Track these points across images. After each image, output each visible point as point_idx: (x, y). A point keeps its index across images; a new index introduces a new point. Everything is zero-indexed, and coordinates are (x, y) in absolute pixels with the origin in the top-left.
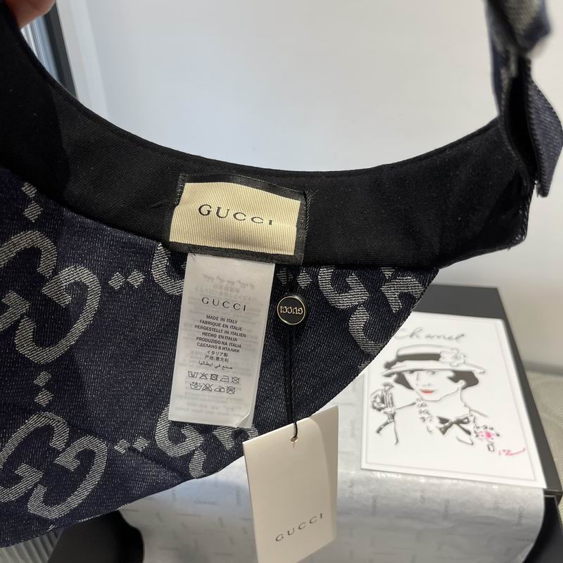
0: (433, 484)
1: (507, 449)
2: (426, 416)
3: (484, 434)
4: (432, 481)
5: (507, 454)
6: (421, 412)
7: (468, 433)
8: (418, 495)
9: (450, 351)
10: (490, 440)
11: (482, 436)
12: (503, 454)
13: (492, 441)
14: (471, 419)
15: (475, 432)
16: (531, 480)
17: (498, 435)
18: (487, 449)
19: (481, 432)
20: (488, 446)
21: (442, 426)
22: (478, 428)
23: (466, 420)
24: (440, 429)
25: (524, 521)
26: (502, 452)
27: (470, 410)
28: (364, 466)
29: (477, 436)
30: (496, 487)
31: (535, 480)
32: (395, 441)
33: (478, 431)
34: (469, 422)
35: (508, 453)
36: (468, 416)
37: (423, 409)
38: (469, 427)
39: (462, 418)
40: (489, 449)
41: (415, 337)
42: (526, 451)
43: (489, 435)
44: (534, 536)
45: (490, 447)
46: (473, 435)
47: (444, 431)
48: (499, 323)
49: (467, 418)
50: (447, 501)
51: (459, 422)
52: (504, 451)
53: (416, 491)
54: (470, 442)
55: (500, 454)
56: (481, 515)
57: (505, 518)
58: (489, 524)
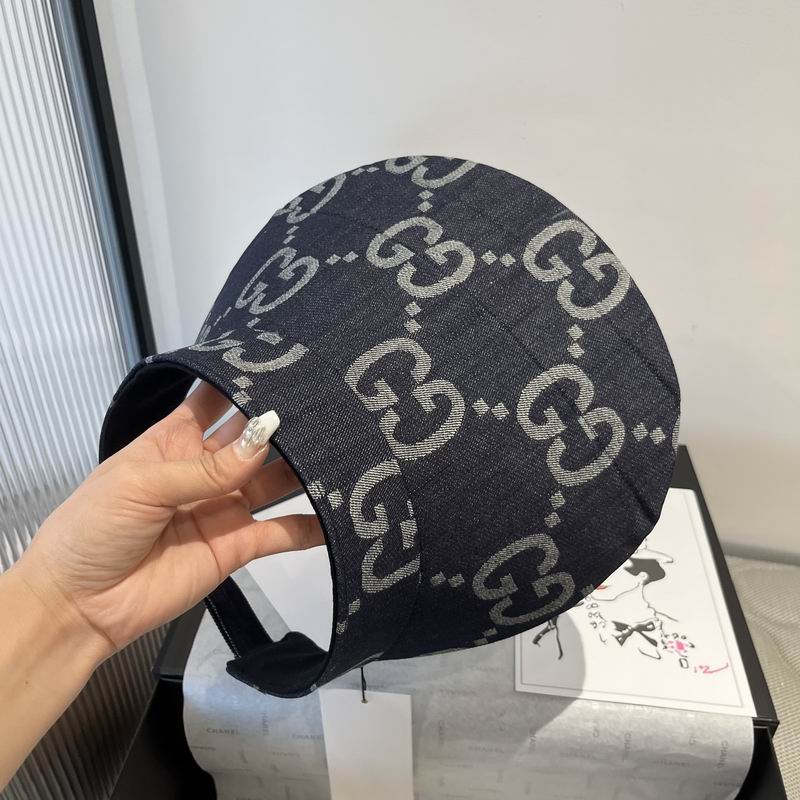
0: (610, 712)
1: (703, 665)
2: (598, 620)
3: (674, 644)
4: (609, 707)
5: (705, 672)
6: (591, 615)
7: (654, 643)
8: (590, 726)
10: (682, 652)
11: (672, 647)
12: (700, 671)
13: (685, 654)
14: (657, 624)
15: (663, 643)
16: (737, 707)
17: (693, 646)
19: (671, 642)
20: (680, 660)
21: (619, 634)
22: (666, 636)
23: (650, 627)
24: (617, 638)
25: (728, 760)
27: (656, 612)
28: (519, 688)
29: (666, 647)
30: (691, 716)
31: (742, 706)
32: (559, 655)
33: (666, 640)
34: (654, 628)
35: (707, 670)
36: (652, 620)
37: (593, 611)
38: (654, 635)
39: (645, 623)
40: (682, 665)
42: (729, 668)
43: (680, 646)
44: (741, 780)
45: (682, 663)
46: (660, 646)
47: (622, 640)
48: (690, 494)
49: (652, 623)
50: (628, 734)
51: (641, 629)
52: (701, 667)
53: (588, 721)
54: (658, 656)
55: (696, 671)
56: (673, 752)
57: (703, 756)
58: (683, 764)
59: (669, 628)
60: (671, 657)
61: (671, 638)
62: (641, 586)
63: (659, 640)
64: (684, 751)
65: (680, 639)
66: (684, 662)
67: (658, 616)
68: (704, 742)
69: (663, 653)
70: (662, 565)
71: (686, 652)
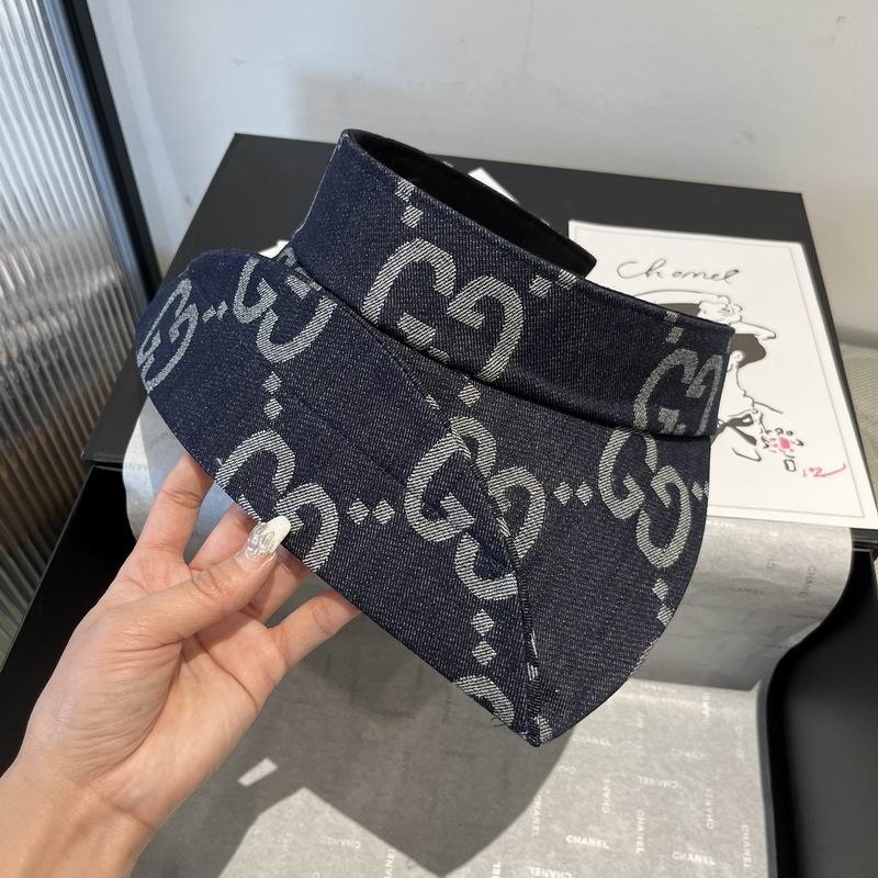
1: (814, 467)
3: (778, 442)
5: (816, 475)
7: (752, 440)
9: (715, 299)
10: (788, 452)
11: (776, 446)
12: (811, 474)
13: (792, 454)
14: (756, 417)
15: (764, 440)
17: (801, 444)
18: (783, 466)
19: (774, 440)
20: (785, 461)
22: (768, 432)
23: (747, 420)
25: (813, 588)
26: (808, 472)
27: (754, 402)
29: (767, 446)
31: (863, 516)
33: (768, 437)
34: (751, 423)
35: (819, 473)
36: (750, 412)
38: (753, 431)
39: (740, 416)
40: (787, 467)
41: (654, 275)
42: (848, 470)
43: (785, 444)
44: (826, 612)
45: (788, 465)
46: (760, 444)
48: (797, 249)
49: (749, 416)
51: (735, 423)
52: (812, 470)
54: (757, 458)
55: (805, 475)
56: (743, 576)
57: (783, 583)
58: (756, 592)
59: (772, 421)
60: (775, 458)
61: (774, 435)
62: (735, 370)
63: (758, 437)
64: (759, 576)
65: (785, 436)
66: (790, 464)
67: (757, 406)
68: (786, 566)
69: (765, 453)
70: (761, 342)
71: (792, 451)
